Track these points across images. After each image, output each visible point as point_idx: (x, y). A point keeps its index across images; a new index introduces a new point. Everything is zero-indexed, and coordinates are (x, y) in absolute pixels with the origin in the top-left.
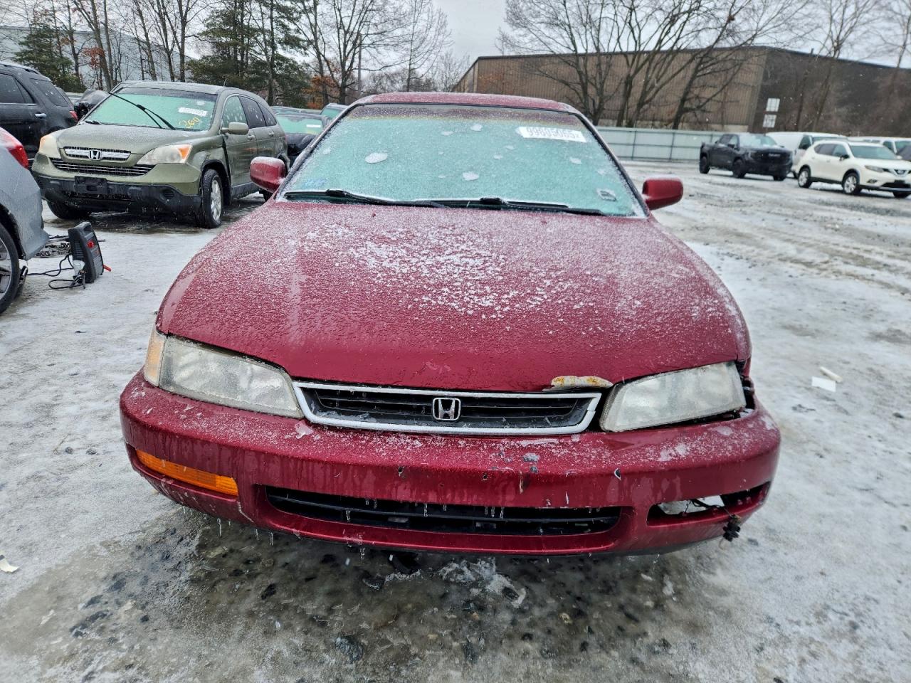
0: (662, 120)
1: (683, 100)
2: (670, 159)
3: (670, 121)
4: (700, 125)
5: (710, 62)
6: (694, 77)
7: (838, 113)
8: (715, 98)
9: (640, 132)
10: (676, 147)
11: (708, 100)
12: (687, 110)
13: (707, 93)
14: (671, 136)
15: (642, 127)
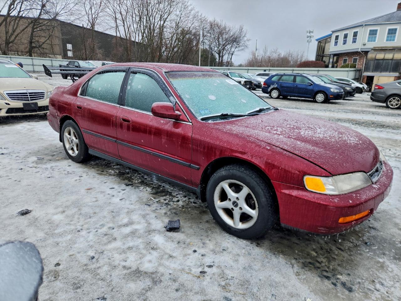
0: (22, 52)
1: (31, 43)
2: (34, 71)
3: (27, 52)
4: (43, 55)
5: (39, 25)
6: (33, 32)
7: (99, 52)
8: (46, 42)
9: (13, 58)
10: (35, 65)
11: (44, 43)
12: (34, 47)
13: (42, 40)
14: (31, 60)
15: (12, 55)
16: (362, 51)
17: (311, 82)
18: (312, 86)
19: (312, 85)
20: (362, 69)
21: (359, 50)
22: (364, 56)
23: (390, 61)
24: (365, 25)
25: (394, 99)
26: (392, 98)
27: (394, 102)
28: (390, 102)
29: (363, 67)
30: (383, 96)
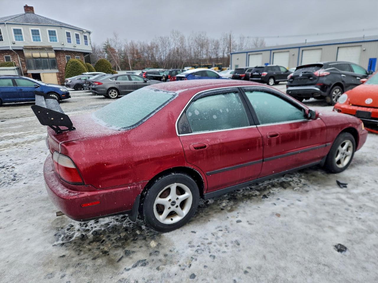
16: (13, 50)
17: (36, 84)
18: (39, 88)
19: (39, 86)
20: (20, 67)
21: (11, 49)
22: (17, 55)
23: (47, 60)
24: (7, 23)
25: (112, 91)
26: (111, 91)
27: (113, 94)
28: (110, 94)
29: (20, 65)
30: (104, 90)
